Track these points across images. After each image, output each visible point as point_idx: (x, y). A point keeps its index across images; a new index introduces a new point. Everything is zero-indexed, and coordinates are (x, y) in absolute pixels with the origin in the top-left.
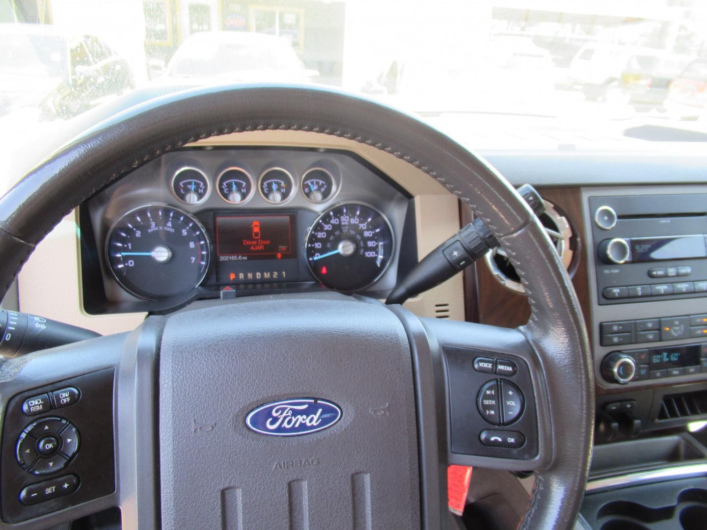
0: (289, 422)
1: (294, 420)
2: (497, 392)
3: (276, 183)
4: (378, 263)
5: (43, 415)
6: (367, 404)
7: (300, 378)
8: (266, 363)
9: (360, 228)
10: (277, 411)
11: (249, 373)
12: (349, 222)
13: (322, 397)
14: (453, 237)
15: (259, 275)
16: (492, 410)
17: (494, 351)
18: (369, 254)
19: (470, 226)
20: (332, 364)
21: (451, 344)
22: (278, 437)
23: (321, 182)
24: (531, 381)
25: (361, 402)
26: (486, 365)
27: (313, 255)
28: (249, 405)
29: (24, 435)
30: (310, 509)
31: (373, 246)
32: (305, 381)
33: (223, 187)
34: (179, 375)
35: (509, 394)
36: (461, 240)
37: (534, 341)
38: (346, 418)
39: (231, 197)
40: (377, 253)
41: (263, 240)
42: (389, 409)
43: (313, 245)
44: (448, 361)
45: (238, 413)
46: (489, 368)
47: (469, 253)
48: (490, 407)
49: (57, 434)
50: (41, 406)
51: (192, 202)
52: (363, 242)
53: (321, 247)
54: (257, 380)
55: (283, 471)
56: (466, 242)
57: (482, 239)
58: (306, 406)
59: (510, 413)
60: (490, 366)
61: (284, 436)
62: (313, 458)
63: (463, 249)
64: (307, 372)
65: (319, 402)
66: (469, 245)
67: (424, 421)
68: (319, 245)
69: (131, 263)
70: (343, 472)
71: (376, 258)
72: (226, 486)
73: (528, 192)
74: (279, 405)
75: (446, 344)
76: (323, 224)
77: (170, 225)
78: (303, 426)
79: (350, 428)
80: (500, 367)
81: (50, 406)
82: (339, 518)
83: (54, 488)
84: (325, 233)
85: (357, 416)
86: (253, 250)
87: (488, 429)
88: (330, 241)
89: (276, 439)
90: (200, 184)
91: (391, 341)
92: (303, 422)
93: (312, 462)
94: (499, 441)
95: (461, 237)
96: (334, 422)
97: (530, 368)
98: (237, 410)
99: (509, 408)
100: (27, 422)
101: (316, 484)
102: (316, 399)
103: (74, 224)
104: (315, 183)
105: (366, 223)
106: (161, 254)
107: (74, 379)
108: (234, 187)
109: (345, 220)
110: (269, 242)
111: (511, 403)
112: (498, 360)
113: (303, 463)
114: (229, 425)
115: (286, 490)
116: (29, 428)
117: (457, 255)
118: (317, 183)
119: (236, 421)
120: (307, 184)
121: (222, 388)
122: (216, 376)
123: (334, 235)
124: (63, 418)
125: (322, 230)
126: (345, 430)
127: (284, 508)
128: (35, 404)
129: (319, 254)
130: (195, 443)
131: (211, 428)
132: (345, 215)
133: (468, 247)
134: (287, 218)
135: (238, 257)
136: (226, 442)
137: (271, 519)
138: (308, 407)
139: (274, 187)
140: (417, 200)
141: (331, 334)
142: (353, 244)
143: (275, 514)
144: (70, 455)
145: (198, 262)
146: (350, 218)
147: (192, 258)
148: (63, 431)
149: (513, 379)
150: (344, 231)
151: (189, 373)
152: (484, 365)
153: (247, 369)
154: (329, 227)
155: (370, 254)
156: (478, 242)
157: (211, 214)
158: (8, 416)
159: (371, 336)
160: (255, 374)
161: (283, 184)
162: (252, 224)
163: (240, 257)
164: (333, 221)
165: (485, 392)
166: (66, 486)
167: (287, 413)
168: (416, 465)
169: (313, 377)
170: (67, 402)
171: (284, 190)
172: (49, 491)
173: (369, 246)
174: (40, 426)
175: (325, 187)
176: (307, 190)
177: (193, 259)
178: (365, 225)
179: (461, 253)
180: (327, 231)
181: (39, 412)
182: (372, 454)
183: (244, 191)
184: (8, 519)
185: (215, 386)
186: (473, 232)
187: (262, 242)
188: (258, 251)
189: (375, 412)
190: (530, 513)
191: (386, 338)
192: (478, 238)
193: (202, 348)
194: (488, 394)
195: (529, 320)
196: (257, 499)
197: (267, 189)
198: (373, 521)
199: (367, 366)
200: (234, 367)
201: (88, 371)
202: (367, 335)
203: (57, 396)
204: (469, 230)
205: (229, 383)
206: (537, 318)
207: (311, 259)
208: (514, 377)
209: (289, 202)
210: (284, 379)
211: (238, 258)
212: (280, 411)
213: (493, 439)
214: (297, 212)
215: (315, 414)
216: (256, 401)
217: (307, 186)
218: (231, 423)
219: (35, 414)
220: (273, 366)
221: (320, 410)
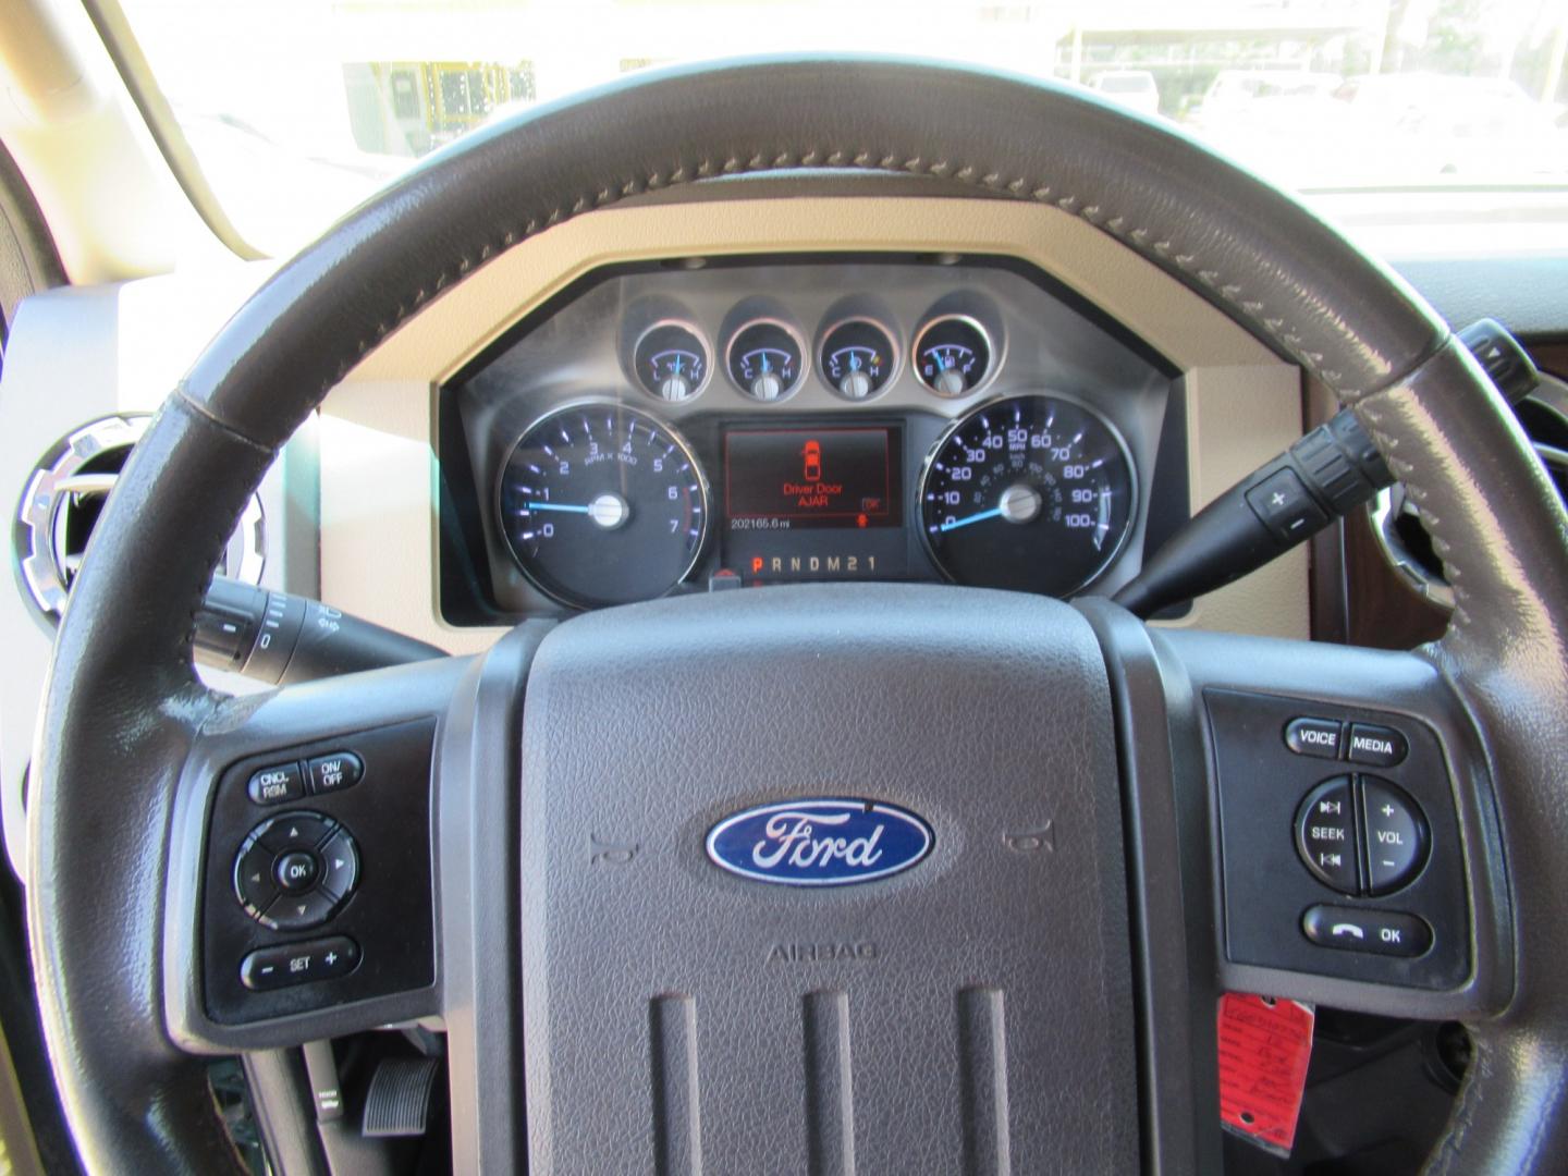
0: (806, 853)
1: (817, 849)
2: (1349, 806)
3: (857, 354)
4: (1098, 543)
5: (288, 806)
6: (995, 821)
7: (831, 751)
8: (752, 713)
9: (1054, 458)
10: (777, 826)
11: (712, 735)
12: (1028, 443)
13: (885, 797)
14: (1276, 459)
15: (815, 563)
16: (1336, 854)
17: (1345, 703)
18: (1075, 521)
19: (1322, 429)
20: (908, 719)
21: (1225, 687)
22: (781, 888)
23: (963, 350)
24: (1449, 780)
25: (981, 815)
26: (1318, 738)
27: (940, 520)
28: (713, 808)
29: (248, 844)
30: (855, 1062)
31: (1085, 500)
32: (842, 759)
33: (743, 366)
34: (561, 734)
35: (1384, 815)
36: (1294, 465)
37: (1460, 679)
38: (944, 853)
39: (757, 387)
40: (1095, 517)
41: (826, 484)
42: (1053, 834)
43: (940, 498)
44: (1216, 727)
45: (688, 824)
46: (1327, 746)
47: (1317, 501)
48: (1328, 846)
49: (316, 848)
50: (284, 786)
51: (673, 399)
52: (1061, 491)
53: (957, 501)
54: (730, 751)
55: (791, 967)
56: (1309, 469)
57: (1350, 461)
58: (844, 818)
59: (1386, 863)
60: (1331, 739)
61: (794, 886)
62: (863, 940)
63: (1297, 489)
64: (847, 738)
65: (876, 808)
66: (1315, 478)
67: (1148, 875)
68: (954, 498)
69: (548, 530)
70: (935, 981)
71: (1092, 531)
72: (662, 990)
73: (1485, 337)
74: (785, 810)
75: (1210, 685)
76: (965, 448)
77: (630, 450)
78: (838, 866)
79: (953, 875)
80: (1360, 743)
81: (300, 789)
82: (927, 1092)
83: (307, 960)
84: (969, 470)
85: (971, 849)
86: (803, 506)
87: (1326, 904)
88: (980, 489)
89: (775, 890)
90: (692, 360)
91: (1059, 671)
92: (839, 855)
93: (860, 950)
94: (1357, 938)
95: (1295, 458)
96: (912, 860)
97: (1445, 745)
98: (686, 818)
99: (1385, 850)
100: (256, 819)
101: (869, 1004)
102: (870, 803)
103: (428, 447)
104: (948, 352)
105: (1070, 446)
106: (608, 511)
107: (352, 737)
108: (766, 364)
109: (1016, 437)
110: (839, 489)
111: (1391, 838)
112: (1354, 727)
113: (838, 951)
114: (668, 851)
115: (797, 1013)
116: (260, 831)
117: (1281, 503)
118: (954, 353)
119: (683, 842)
120: (931, 355)
121: (653, 767)
122: (641, 740)
123: (991, 475)
124: (326, 815)
125: (962, 462)
126: (941, 879)
127: (793, 1052)
128: (272, 784)
129: (953, 518)
130: (593, 887)
131: (627, 856)
132: (1017, 427)
133: (1313, 483)
134: (883, 434)
135: (770, 521)
136: (662, 889)
137: (763, 1076)
138: (850, 820)
139: (854, 363)
140: (1192, 380)
141: (910, 650)
142: (1034, 494)
143: (771, 1066)
144: (340, 895)
145: (685, 530)
146: (1030, 434)
147: (672, 522)
148: (326, 842)
149: (1397, 773)
150: (1014, 464)
151: (582, 731)
152: (1312, 737)
153: (709, 726)
154: (980, 456)
155: (1077, 521)
156: (1341, 469)
157: (715, 423)
158: (219, 803)
159: (1009, 657)
160: (727, 736)
161: (874, 358)
162: (803, 448)
163: (774, 522)
164: (988, 442)
165: (1317, 806)
166: (331, 958)
167: (801, 830)
168: (1127, 981)
169: (862, 751)
170: (336, 782)
171: (877, 371)
172: (296, 965)
173: (1075, 500)
174: (281, 827)
175: (973, 361)
176: (929, 370)
177: (675, 523)
178: (1067, 450)
179: (1294, 499)
180: (974, 466)
181: (280, 800)
182: (1009, 945)
183: (787, 373)
184: (217, 1013)
185: (637, 762)
186: (1328, 445)
187: (824, 489)
188: (815, 509)
189: (1015, 843)
190: (1453, 1137)
191: (1046, 664)
192: (1341, 461)
193: (613, 677)
194: (1325, 813)
195: (1449, 626)
196: (730, 1026)
197: (838, 369)
198: (1013, 1107)
199: (995, 727)
200: (679, 720)
201: (381, 723)
202: (997, 656)
203: (317, 770)
204: (1319, 441)
205: (669, 755)
206: (1470, 616)
207: (933, 529)
208: (1399, 769)
209: (887, 397)
210: (795, 752)
211: (770, 523)
212: (784, 827)
213: (1338, 929)
214: (903, 420)
215: (868, 838)
216: (729, 800)
217: (931, 360)
218: (673, 846)
219: (272, 801)
220: (768, 722)
221: (879, 829)
